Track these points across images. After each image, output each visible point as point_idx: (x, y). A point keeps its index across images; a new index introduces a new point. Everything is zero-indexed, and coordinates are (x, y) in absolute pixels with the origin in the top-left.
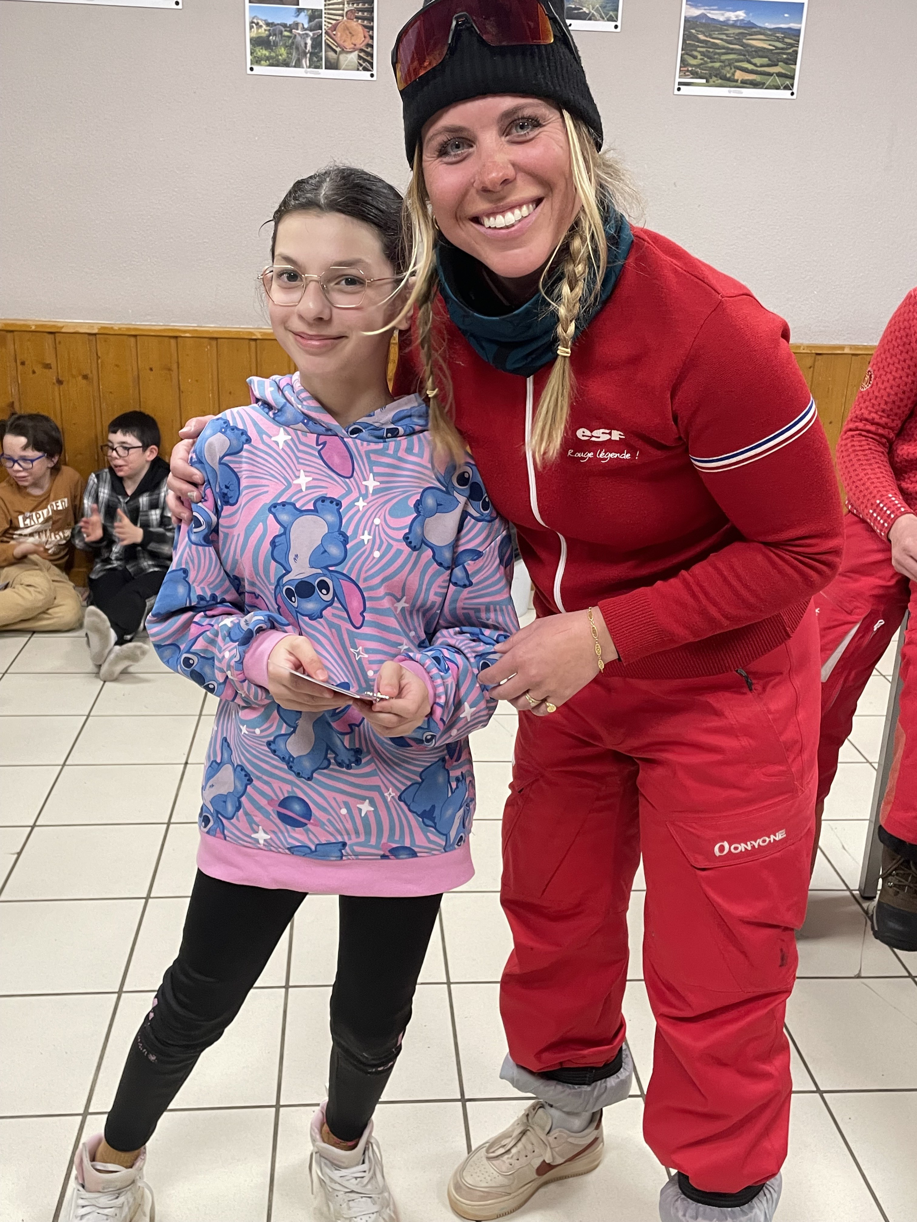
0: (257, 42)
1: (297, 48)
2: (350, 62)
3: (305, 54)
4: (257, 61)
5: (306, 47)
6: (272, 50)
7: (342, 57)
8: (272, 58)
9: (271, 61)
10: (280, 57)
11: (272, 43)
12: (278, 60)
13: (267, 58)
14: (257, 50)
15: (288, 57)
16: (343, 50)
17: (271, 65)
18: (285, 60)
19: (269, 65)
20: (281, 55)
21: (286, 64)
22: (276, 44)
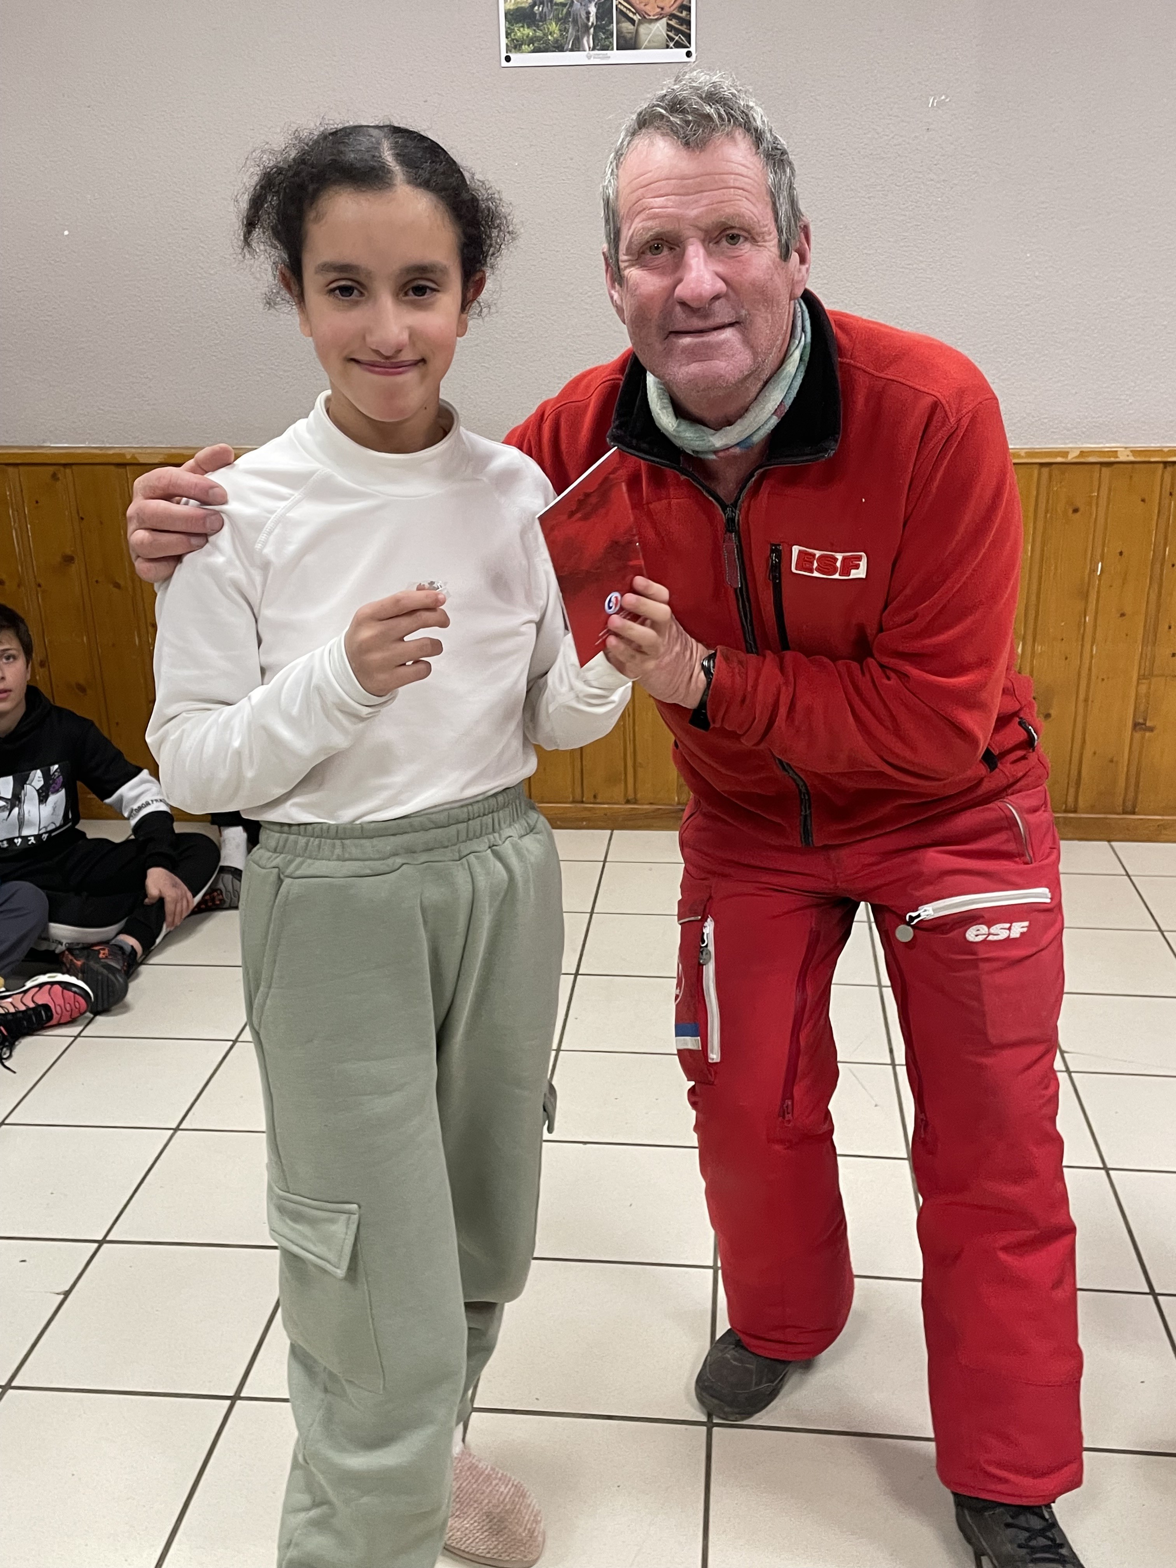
0: (516, 17)
1: (575, 22)
2: (655, 35)
3: (587, 28)
4: (516, 45)
5: (588, 19)
6: (538, 27)
7: (643, 30)
8: (539, 39)
9: (536, 45)
10: (550, 37)
11: (538, 17)
12: (547, 42)
13: (531, 41)
14: (516, 29)
15: (561, 35)
16: (645, 17)
17: (536, 50)
18: (556, 41)
19: (533, 51)
20: (551, 34)
21: (559, 47)
22: (543, 18)
